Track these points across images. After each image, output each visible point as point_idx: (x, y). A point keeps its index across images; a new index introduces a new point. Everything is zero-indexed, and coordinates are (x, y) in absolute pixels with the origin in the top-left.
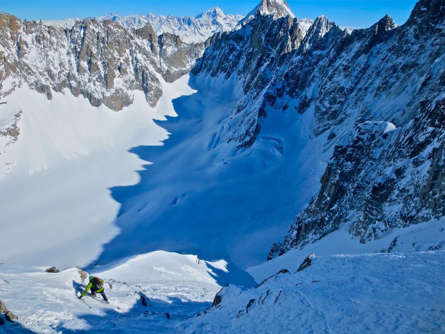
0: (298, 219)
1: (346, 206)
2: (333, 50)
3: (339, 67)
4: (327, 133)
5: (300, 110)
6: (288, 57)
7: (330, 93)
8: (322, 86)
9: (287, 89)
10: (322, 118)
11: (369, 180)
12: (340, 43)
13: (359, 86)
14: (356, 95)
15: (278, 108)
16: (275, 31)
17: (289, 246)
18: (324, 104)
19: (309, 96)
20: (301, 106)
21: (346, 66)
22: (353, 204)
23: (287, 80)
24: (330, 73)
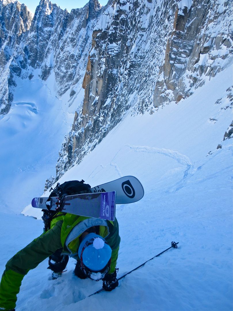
0: (64, 146)
1: (123, 93)
2: (59, 26)
3: (66, 39)
4: (69, 92)
5: (43, 77)
6: (24, 36)
7: (64, 61)
8: (57, 56)
9: (29, 61)
10: (62, 81)
11: (143, 54)
12: (64, 21)
13: (84, 53)
14: (84, 60)
15: (24, 78)
16: (7, 15)
17: (63, 171)
18: (61, 70)
19: (48, 65)
20: (43, 74)
21: (72, 38)
22: (131, 87)
23: (27, 53)
24: (61, 45)
